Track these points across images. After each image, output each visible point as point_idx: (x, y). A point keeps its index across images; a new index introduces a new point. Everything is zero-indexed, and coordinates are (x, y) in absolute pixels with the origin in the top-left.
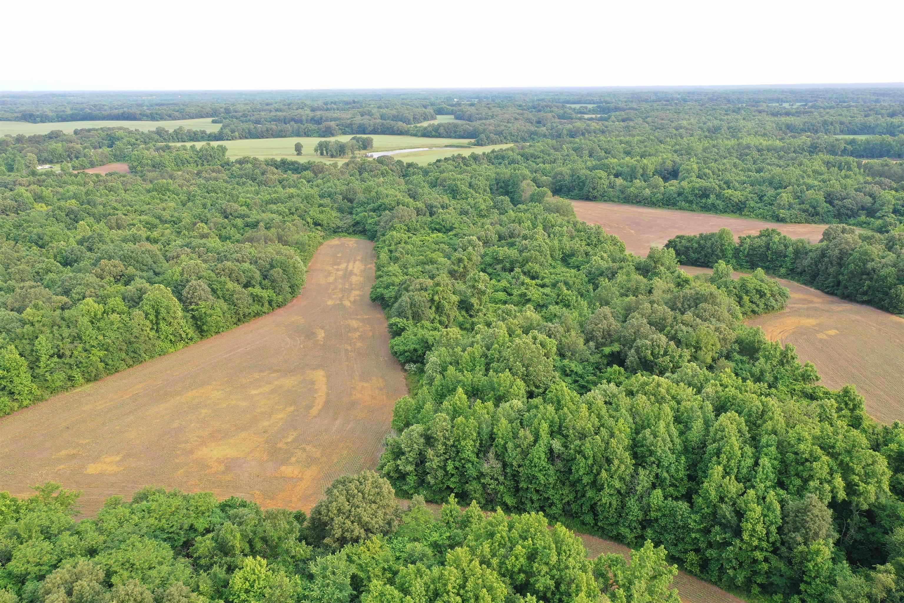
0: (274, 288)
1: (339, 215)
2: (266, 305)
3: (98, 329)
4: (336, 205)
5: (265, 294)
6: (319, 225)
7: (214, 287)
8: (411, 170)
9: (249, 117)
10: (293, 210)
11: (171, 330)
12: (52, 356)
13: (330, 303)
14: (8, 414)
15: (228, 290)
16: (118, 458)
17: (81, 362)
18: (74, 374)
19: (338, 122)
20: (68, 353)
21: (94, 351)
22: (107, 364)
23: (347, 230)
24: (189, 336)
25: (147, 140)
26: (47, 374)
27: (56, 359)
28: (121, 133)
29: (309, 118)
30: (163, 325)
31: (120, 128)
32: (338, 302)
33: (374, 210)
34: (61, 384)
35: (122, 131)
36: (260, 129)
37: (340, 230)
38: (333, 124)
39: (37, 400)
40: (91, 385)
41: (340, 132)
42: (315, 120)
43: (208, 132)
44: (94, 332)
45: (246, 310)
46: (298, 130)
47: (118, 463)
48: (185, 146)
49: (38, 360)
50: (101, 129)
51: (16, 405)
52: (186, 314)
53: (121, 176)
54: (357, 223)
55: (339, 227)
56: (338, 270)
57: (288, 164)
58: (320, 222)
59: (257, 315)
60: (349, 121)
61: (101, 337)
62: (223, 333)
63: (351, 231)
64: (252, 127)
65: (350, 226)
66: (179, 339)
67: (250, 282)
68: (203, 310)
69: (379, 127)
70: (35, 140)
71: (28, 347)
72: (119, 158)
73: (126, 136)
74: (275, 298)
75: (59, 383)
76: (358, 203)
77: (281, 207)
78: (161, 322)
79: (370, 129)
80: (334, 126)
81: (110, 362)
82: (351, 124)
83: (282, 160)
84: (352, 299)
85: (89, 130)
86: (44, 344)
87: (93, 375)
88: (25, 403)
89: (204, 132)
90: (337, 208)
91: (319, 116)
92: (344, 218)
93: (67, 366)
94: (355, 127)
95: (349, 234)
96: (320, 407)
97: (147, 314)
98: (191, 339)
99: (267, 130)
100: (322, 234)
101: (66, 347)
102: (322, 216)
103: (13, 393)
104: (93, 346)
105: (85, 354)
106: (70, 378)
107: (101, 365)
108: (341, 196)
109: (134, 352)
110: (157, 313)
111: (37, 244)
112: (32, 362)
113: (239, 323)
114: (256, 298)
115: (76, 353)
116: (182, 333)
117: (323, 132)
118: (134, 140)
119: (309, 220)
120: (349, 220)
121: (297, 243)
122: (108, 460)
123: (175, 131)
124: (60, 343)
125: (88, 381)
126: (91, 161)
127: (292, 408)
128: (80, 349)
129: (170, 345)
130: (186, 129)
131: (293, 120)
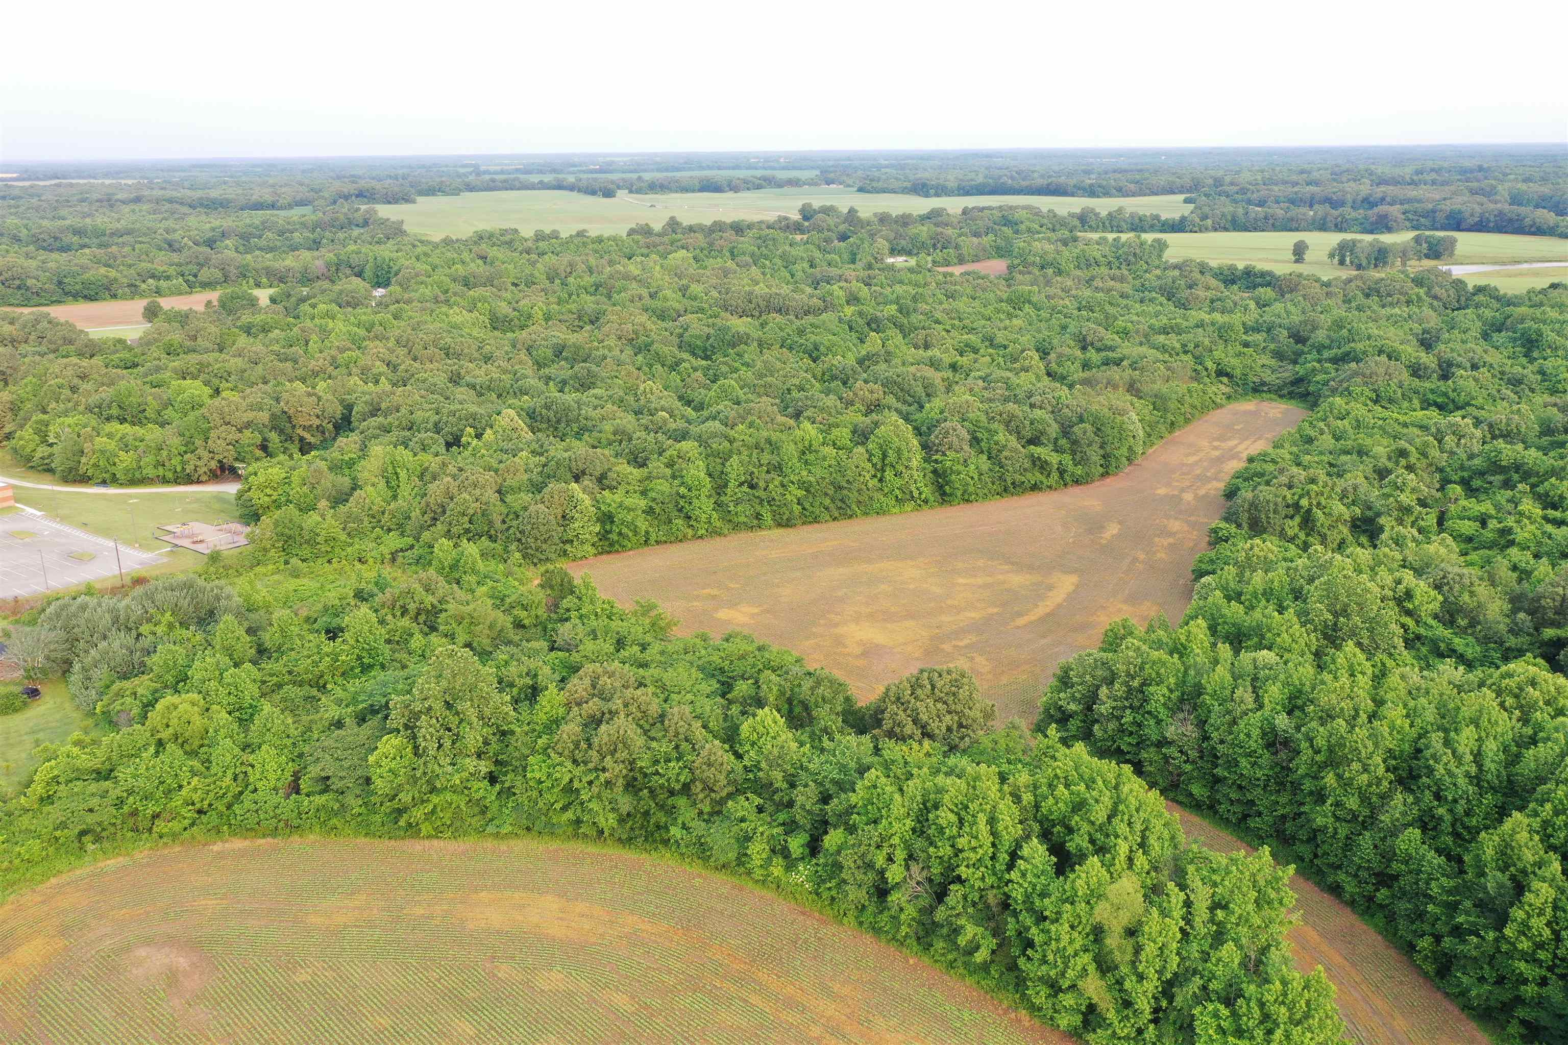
0: (1073, 453)
1: (1273, 362)
2: (1055, 475)
3: (806, 463)
4: (1272, 346)
5: (1054, 459)
6: (1227, 375)
7: (979, 435)
8: (1480, 298)
9: (1249, 195)
10: (1191, 346)
11: (898, 482)
12: (741, 484)
13: (1162, 491)
14: (681, 541)
15: (997, 443)
16: (756, 610)
17: (774, 499)
18: (763, 512)
19: (1406, 206)
20: (762, 484)
21: (792, 488)
22: (804, 509)
23: (1280, 388)
24: (923, 496)
25: (1058, 227)
26: (731, 504)
27: (745, 488)
28: (1021, 214)
29: (1360, 198)
30: (889, 474)
31: (1025, 208)
32: (1176, 493)
33: (1335, 361)
34: (745, 520)
35: (1025, 212)
36: (1253, 215)
37: (1265, 389)
38: (1395, 211)
39: (715, 533)
40: (781, 531)
41: (1407, 224)
42: (1369, 203)
43: (1164, 216)
44: (798, 465)
45: (1018, 477)
46: (1324, 219)
47: (753, 616)
48: (1105, 239)
49: (726, 486)
50: (1000, 207)
51: (690, 532)
52: (926, 465)
53: (979, 278)
54: (1298, 381)
55: (1263, 384)
56: (1216, 448)
57: (1255, 274)
58: (1229, 370)
59: (1035, 488)
60: (1430, 206)
61: (804, 473)
62: (975, 504)
63: (1285, 392)
64: (1240, 211)
65: (1285, 384)
66: (908, 497)
67: (1038, 438)
68: (948, 464)
69: (1492, 218)
70: (905, 220)
71: (719, 468)
72: (1001, 252)
73: (1028, 219)
74: (1070, 468)
75: (742, 519)
76: (1313, 346)
77: (1173, 341)
78: (888, 469)
79: (1471, 221)
80: (1395, 213)
81: (807, 506)
82: (1434, 211)
83: (1246, 268)
84: (1202, 492)
85: (982, 209)
86: (735, 467)
87: (785, 518)
88: (700, 533)
89: (1157, 217)
90: (1272, 351)
91: (1380, 195)
92: (1281, 370)
93: (757, 501)
94: (1440, 217)
95: (1281, 396)
96: (1033, 618)
97: (871, 455)
98: (926, 501)
99: (1266, 218)
100: (1227, 390)
101: (761, 478)
102: (1235, 362)
103: (690, 518)
104: (793, 483)
105: (780, 490)
106: (758, 516)
107: (797, 509)
108: (1285, 333)
109: (842, 500)
110: (885, 456)
111: (810, 356)
112: (720, 487)
113: (1004, 494)
114: (1038, 463)
115: (771, 486)
116: (913, 489)
117: (1372, 224)
118: (1037, 227)
119: (1210, 364)
120: (1288, 372)
121: (1156, 396)
122: (744, 609)
123: (1110, 214)
124: (755, 470)
125: (780, 525)
126: (960, 255)
127: (996, 610)
128: (776, 483)
129: (893, 502)
130: (1129, 210)
131: (1328, 200)
